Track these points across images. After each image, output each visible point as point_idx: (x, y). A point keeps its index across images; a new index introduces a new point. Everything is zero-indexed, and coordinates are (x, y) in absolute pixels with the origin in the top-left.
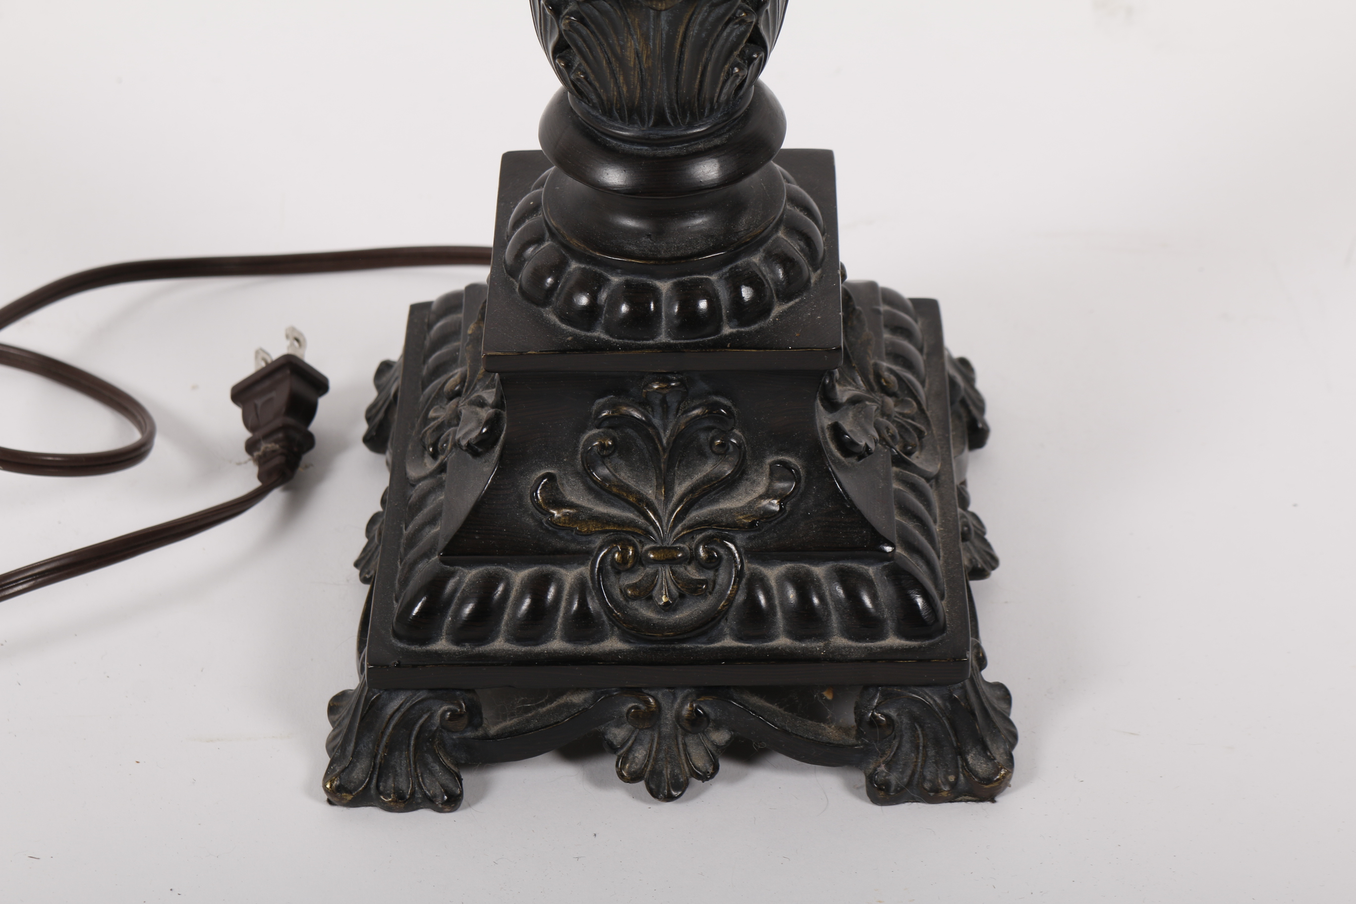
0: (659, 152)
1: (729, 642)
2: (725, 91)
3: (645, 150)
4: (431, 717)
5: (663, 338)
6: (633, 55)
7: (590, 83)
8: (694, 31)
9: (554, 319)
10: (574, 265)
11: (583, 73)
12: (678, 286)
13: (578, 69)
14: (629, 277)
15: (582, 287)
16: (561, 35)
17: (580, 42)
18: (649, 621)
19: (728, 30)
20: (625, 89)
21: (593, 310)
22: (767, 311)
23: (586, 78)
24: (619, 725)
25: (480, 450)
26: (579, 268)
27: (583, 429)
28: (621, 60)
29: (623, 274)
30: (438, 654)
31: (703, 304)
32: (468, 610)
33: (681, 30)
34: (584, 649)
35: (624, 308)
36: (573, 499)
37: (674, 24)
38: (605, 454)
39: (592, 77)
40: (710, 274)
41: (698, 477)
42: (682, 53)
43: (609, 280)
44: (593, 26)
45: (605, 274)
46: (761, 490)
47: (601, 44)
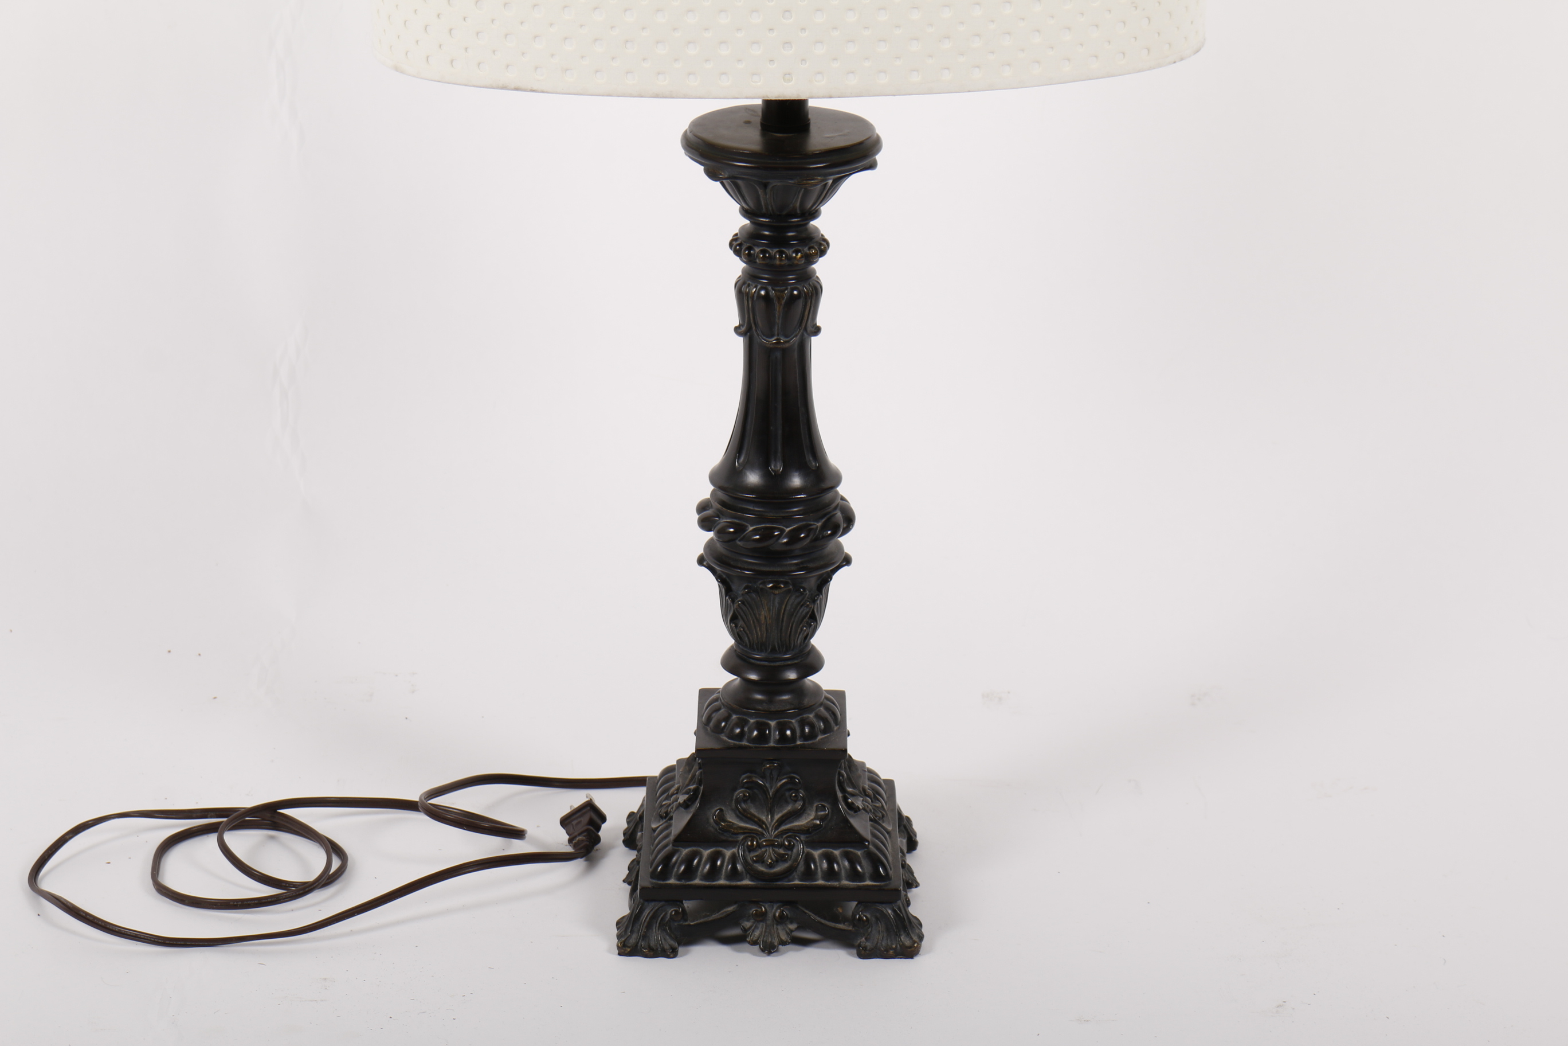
0: (772, 664)
1: (797, 882)
2: (800, 637)
3: (766, 663)
4: (666, 914)
5: (772, 744)
6: (763, 618)
7: (745, 632)
8: (788, 608)
9: (725, 738)
10: (734, 717)
11: (742, 628)
12: (778, 724)
13: (740, 626)
14: (758, 719)
15: (737, 725)
16: (734, 611)
17: (742, 614)
18: (762, 871)
19: (802, 609)
20: (759, 634)
21: (742, 735)
22: (816, 737)
23: (744, 630)
24: (748, 920)
25: (689, 803)
26: (738, 718)
27: (735, 789)
28: (758, 620)
29: (755, 718)
30: (670, 885)
31: (788, 732)
32: (682, 868)
33: (783, 607)
34: (734, 883)
35: (755, 733)
36: (730, 820)
37: (781, 604)
38: (745, 800)
39: (746, 629)
40: (792, 719)
41: (785, 812)
42: (783, 617)
43: (749, 721)
44: (748, 606)
45: (748, 719)
46: (812, 817)
47: (750, 614)
